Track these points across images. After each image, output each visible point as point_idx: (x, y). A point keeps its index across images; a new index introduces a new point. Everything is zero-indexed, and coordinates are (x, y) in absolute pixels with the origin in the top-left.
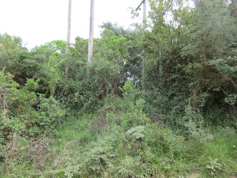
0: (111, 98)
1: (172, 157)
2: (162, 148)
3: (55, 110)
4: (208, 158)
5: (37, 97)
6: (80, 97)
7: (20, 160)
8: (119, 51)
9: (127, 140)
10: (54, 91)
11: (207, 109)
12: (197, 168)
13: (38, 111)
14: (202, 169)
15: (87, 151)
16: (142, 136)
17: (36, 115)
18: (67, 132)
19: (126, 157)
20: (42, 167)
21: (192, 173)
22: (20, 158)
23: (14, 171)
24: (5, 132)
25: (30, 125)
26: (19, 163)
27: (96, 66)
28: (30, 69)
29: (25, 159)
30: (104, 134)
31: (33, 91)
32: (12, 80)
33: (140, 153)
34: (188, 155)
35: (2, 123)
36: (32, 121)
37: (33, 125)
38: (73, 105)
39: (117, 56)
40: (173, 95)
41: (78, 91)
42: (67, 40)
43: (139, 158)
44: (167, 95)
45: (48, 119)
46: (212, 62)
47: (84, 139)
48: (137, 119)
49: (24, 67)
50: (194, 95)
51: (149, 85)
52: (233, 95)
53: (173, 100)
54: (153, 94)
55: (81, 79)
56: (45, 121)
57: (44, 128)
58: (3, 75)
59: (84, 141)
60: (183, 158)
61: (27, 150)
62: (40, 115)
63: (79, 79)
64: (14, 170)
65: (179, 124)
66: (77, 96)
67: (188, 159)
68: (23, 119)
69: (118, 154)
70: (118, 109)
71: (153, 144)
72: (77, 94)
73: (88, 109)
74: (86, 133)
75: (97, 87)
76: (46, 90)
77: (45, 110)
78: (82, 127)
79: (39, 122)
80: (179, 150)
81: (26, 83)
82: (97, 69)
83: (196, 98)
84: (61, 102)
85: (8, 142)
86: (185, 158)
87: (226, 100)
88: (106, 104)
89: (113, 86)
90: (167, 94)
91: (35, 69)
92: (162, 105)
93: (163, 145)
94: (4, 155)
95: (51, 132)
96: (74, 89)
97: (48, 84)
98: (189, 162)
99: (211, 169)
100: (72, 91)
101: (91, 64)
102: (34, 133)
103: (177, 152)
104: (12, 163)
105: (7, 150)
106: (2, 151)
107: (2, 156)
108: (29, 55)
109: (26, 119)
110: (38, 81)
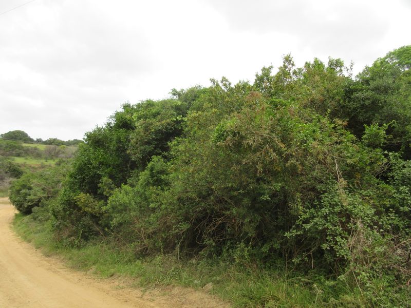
13: (392, 184)
17: (390, 191)
22: (375, 268)
23: (368, 287)
24: (341, 218)
25: (380, 209)
28: (365, 110)
31: (377, 148)
32: (344, 131)
35: (335, 201)
36: (385, 202)
37: (387, 210)
49: (352, 107)
58: (328, 125)
62: (397, 191)
64: (368, 285)
68: (367, 198)
76: (399, 145)
77: (407, 182)
79: (398, 205)
81: (365, 134)
85: (349, 234)
94: (347, 255)
102: (390, 224)
104: (363, 273)
105: (349, 248)
106: (342, 248)
107: (343, 256)
108: (360, 85)
109: (372, 199)
110: (384, 127)
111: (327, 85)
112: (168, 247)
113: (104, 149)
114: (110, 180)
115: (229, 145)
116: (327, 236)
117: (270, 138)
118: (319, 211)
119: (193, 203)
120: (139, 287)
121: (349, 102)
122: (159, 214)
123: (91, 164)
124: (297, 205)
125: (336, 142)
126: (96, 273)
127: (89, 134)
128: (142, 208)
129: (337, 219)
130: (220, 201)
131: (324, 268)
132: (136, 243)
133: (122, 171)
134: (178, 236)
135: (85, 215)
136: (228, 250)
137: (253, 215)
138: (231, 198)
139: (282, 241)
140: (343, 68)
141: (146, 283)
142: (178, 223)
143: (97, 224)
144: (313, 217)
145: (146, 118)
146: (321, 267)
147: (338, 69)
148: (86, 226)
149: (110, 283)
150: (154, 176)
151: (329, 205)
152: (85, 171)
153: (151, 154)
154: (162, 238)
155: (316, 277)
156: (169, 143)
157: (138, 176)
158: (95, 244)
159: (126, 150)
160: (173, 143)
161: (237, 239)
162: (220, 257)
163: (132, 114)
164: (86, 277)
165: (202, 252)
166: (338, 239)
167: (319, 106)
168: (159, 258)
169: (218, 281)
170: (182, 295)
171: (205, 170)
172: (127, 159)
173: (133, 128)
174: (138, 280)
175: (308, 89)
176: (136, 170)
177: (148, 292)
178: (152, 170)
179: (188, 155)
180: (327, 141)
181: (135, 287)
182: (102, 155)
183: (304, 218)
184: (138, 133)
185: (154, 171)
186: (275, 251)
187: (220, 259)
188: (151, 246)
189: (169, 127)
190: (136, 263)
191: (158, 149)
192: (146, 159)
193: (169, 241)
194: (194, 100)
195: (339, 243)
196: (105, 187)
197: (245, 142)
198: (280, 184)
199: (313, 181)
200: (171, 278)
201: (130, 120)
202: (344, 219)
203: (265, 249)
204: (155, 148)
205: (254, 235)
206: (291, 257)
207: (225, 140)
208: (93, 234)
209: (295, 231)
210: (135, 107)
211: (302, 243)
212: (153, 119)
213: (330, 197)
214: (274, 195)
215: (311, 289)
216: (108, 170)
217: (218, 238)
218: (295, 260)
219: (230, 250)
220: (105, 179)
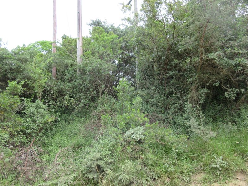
0: (105, 100)
1: (175, 158)
2: (164, 149)
3: (43, 116)
4: (213, 156)
5: (22, 102)
6: (70, 100)
7: (4, 174)
8: (111, 49)
9: (125, 143)
10: (41, 95)
11: (205, 106)
12: (202, 168)
13: (23, 117)
14: (207, 168)
15: (82, 158)
16: (142, 137)
17: (21, 121)
18: (58, 138)
19: (126, 161)
20: (31, 180)
21: (197, 174)
22: (4, 172)
25: (14, 133)
26: (4, 177)
27: (86, 65)
28: (12, 72)
29: (11, 172)
30: (100, 138)
31: (16, 95)
33: (141, 156)
34: (191, 155)
36: (17, 129)
37: (18, 133)
38: (63, 109)
39: (108, 55)
40: (171, 93)
41: (68, 94)
42: (53, 39)
43: (140, 161)
44: (165, 94)
45: (35, 126)
46: (211, 56)
47: (78, 145)
48: (134, 120)
49: (5, 68)
50: (193, 91)
51: (145, 84)
52: (233, 89)
53: (171, 98)
54: (149, 94)
55: (70, 81)
56: (32, 128)
57: (31, 136)
59: (78, 148)
60: (187, 159)
61: (12, 162)
62: (26, 121)
63: (68, 81)
65: (178, 123)
66: (67, 99)
67: (191, 159)
69: (117, 159)
70: (113, 111)
71: (154, 146)
72: (67, 97)
73: (80, 113)
74: (79, 139)
75: (88, 89)
76: (31, 94)
77: (32, 115)
78: (74, 133)
79: (25, 129)
80: (182, 151)
81: (8, 86)
82: (88, 68)
83: (195, 95)
84: (49, 106)
86: (188, 158)
87: (226, 95)
88: (100, 106)
89: (106, 87)
90: (164, 92)
91: (18, 70)
92: (160, 104)
93: (165, 146)
95: (39, 140)
96: (63, 92)
97: (34, 87)
98: (193, 162)
99: (217, 168)
100: (61, 93)
101: (81, 64)
102: (19, 142)
103: (180, 152)
110: (21, 83)
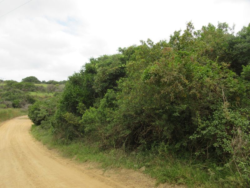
23: (245, 172)
24: (226, 126)
32: (228, 70)
35: (222, 116)
58: (217, 66)
68: (244, 113)
94: (230, 151)
104: (242, 162)
105: (232, 146)
106: (227, 146)
107: (228, 151)
108: (239, 39)
109: (247, 114)
111: (217, 40)
112: (118, 144)
113: (80, 86)
114: (84, 104)
115: (152, 81)
116: (217, 138)
117: (178, 76)
118: (212, 122)
119: (132, 118)
120: (101, 169)
121: (232, 51)
122: (113, 124)
123: (72, 95)
124: (197, 119)
125: (223, 78)
126: (77, 160)
127: (70, 77)
128: (103, 121)
129: (223, 127)
130: (149, 116)
131: (216, 158)
132: (99, 142)
133: (90, 99)
134: (124, 138)
135: (70, 126)
136: (154, 146)
137: (170, 125)
138: (156, 114)
139: (188, 141)
140: (228, 29)
141: (105, 166)
142: (124, 130)
143: (77, 131)
144: (208, 126)
145: (103, 66)
146: (214, 158)
147: (224, 29)
148: (71, 132)
149: (84, 166)
150: (109, 102)
151: (218, 118)
152: (69, 99)
153: (107, 88)
154: (115, 139)
155: (210, 164)
156: (117, 82)
157: (99, 102)
158: (76, 143)
159: (92, 86)
160: (119, 81)
161: (160, 139)
162: (149, 151)
163: (95, 64)
164: (71, 162)
165: (139, 148)
166: (225, 140)
167: (211, 54)
168: (113, 151)
169: (149, 165)
170: (127, 174)
171: (139, 98)
172: (93, 91)
173: (96, 73)
174: (101, 164)
175: (203, 44)
176: (98, 98)
177: (107, 171)
178: (107, 98)
179: (128, 89)
180: (217, 77)
181: (99, 168)
182: (78, 90)
183: (202, 127)
184: (99, 76)
185: (108, 99)
186: (184, 147)
187: (150, 152)
188: (108, 144)
189: (117, 71)
190: (100, 154)
191: (111, 85)
192: (104, 92)
193: (119, 141)
194: (132, 54)
195: (225, 143)
196: (81, 109)
197: (162, 80)
198: (186, 106)
199: (208, 103)
200: (120, 163)
201: (94, 68)
202: (228, 128)
203: (177, 146)
204: (109, 84)
205: (170, 137)
206: (194, 151)
207: (150, 78)
208: (75, 137)
209: (196, 135)
210: (97, 60)
211: (201, 142)
212: (107, 67)
213: (219, 114)
214: (182, 112)
215: (207, 171)
216: (82, 99)
217: (149, 139)
218: (197, 154)
219: (156, 147)
220: (80, 104)
